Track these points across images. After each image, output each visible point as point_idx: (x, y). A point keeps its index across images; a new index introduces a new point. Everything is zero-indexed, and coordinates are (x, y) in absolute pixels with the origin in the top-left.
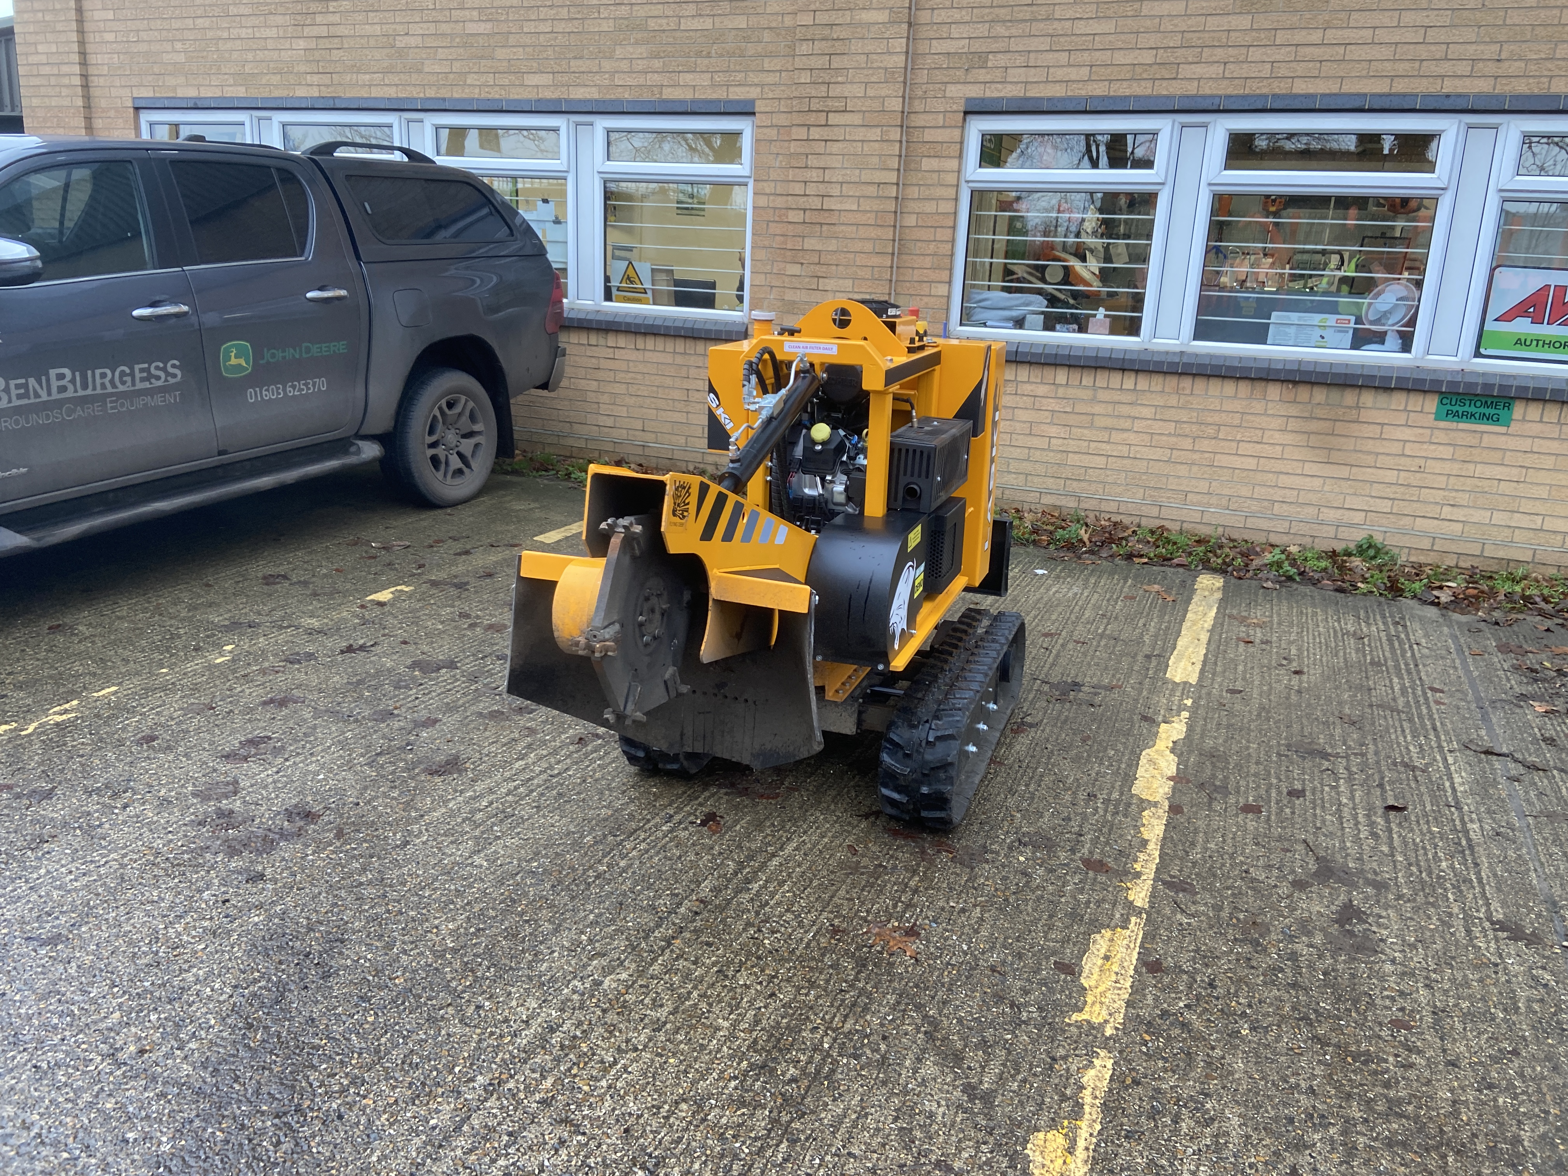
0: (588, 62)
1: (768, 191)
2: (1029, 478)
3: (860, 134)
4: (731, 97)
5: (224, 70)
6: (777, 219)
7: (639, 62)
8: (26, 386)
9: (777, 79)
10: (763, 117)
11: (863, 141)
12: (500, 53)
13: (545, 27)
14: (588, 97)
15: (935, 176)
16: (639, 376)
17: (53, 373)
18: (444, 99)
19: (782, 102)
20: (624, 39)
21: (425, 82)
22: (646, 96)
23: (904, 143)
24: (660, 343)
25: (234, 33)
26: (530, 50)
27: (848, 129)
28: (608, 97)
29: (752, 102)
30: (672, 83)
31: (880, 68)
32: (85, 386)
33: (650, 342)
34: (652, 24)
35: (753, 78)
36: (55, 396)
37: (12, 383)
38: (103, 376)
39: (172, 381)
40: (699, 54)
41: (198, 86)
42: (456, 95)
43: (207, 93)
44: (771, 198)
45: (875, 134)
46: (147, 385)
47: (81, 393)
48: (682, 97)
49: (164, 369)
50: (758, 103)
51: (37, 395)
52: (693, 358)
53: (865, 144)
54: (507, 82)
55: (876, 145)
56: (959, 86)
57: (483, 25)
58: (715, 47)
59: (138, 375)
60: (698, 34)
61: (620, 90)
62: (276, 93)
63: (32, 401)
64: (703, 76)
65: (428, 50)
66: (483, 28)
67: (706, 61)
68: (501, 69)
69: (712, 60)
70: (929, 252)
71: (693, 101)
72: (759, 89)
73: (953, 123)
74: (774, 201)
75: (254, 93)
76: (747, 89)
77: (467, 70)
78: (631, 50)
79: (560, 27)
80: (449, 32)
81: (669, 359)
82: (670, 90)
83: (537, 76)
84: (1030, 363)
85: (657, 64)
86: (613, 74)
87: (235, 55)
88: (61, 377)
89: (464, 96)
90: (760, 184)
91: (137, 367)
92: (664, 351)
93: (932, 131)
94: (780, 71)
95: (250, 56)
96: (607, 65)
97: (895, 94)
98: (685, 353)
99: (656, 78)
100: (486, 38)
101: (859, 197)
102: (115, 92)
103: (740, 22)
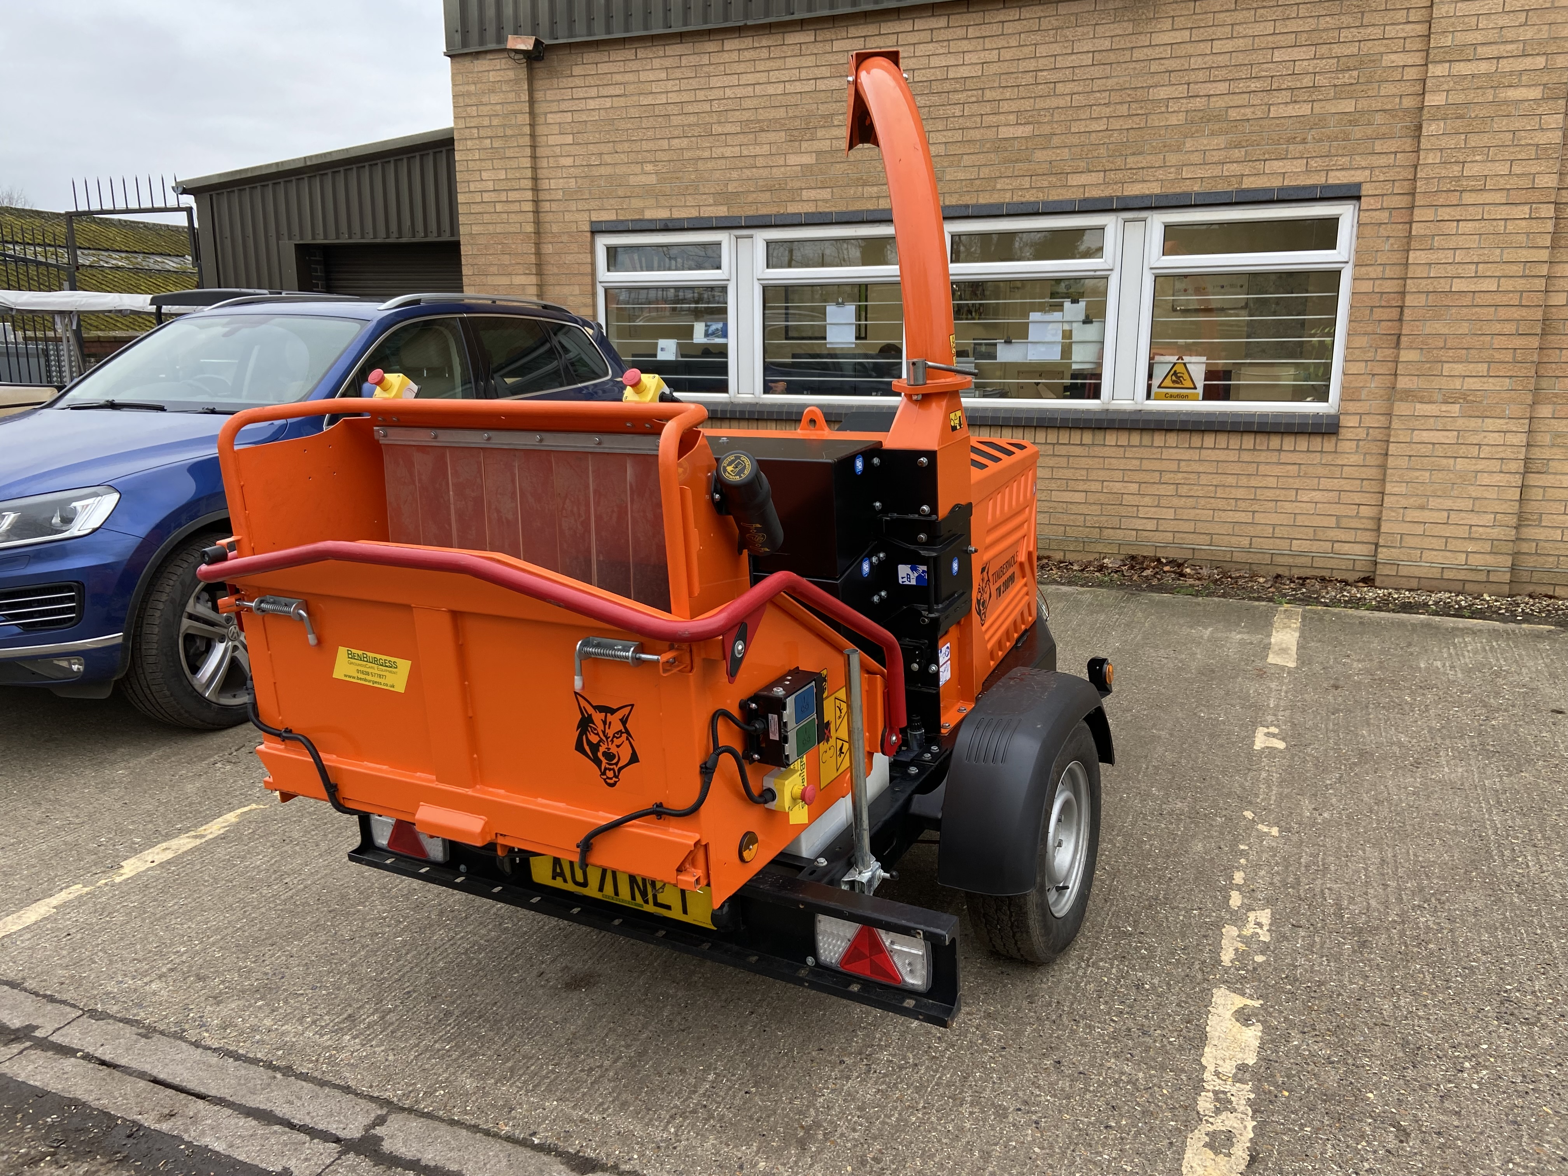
0: (1149, 158)
1: (1373, 277)
3: (1504, 212)
4: (1330, 181)
5: (702, 190)
6: (1384, 304)
7: (1214, 153)
9: (1391, 161)
10: (1372, 200)
11: (1506, 220)
12: (1039, 155)
14: (1147, 192)
16: (1192, 476)
18: (968, 206)
19: (1397, 184)
20: (1197, 131)
22: (1221, 187)
24: (1222, 440)
25: (717, 152)
26: (1078, 149)
27: (1486, 208)
28: (1172, 190)
29: (1359, 185)
30: (1255, 172)
31: (1530, 145)
33: (1209, 440)
34: (1233, 114)
35: (1359, 161)
40: (1291, 140)
41: (671, 208)
42: (982, 201)
43: (678, 214)
44: (1378, 282)
45: (1522, 211)
48: (1268, 185)
50: (1365, 186)
52: (1264, 454)
53: (1509, 223)
54: (1046, 183)
55: (1524, 223)
57: (1021, 128)
58: (1313, 132)
60: (1291, 121)
61: (1188, 183)
62: (764, 211)
64: (1295, 162)
65: (951, 158)
66: (1020, 131)
67: (1301, 147)
68: (1040, 171)
69: (1307, 146)
71: (1281, 189)
72: (1367, 172)
74: (1380, 286)
75: (736, 212)
76: (1353, 172)
77: (998, 174)
78: (1205, 142)
79: (1116, 124)
80: (979, 137)
81: (1233, 456)
82: (1252, 179)
83: (1084, 175)
85: (1237, 154)
86: (1180, 167)
87: (717, 175)
89: (992, 201)
90: (1364, 270)
92: (1227, 448)
94: (1396, 153)
95: (735, 175)
96: (1173, 159)
97: (1549, 170)
98: (1254, 449)
99: (1235, 168)
100: (1023, 141)
101: (1499, 277)
102: (568, 217)
103: (1348, 106)
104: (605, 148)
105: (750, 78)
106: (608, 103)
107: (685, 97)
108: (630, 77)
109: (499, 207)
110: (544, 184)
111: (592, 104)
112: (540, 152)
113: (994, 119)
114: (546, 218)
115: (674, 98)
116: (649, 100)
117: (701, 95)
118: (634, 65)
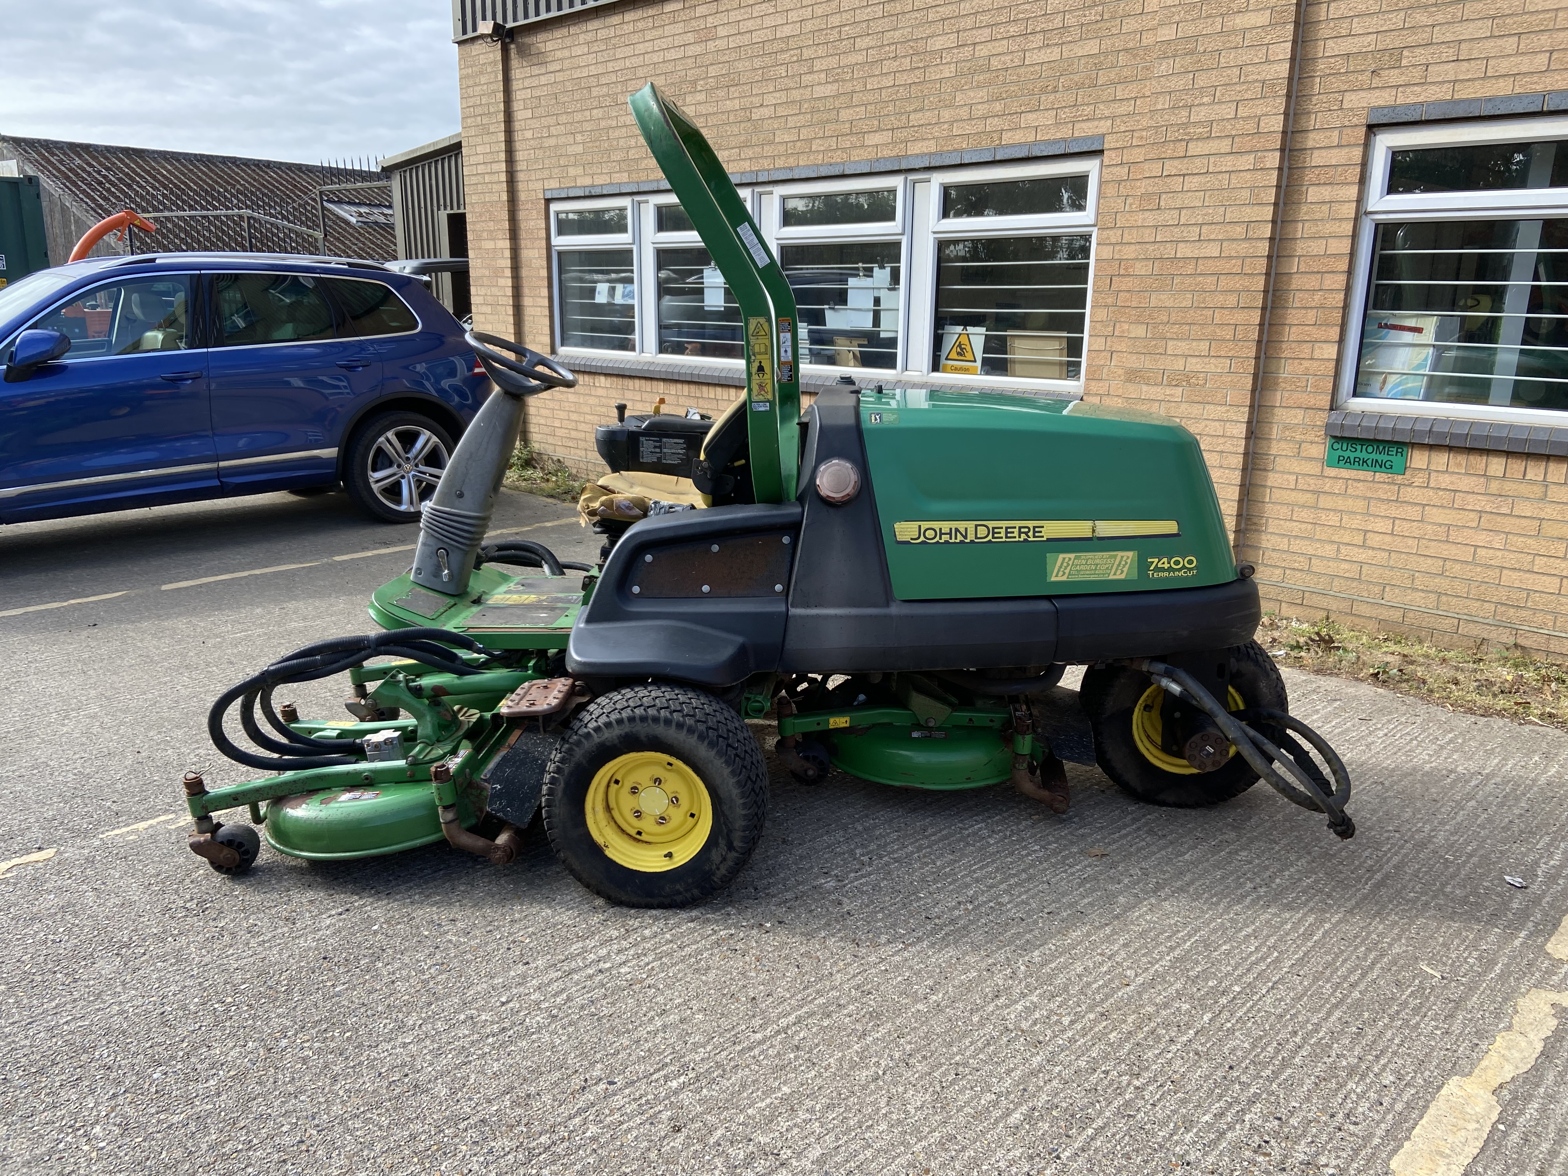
0: (928, 113)
1: (1113, 241)
2: (1444, 599)
3: (1228, 163)
4: (1077, 135)
6: (1123, 272)
7: (979, 107)
9: (1132, 108)
10: (1113, 154)
11: (1230, 172)
12: (845, 115)
13: (888, 82)
14: (926, 152)
15: (1325, 208)
18: (791, 169)
19: (1136, 135)
20: (966, 84)
21: (776, 153)
22: (985, 144)
23: (1286, 170)
26: (872, 107)
27: (1212, 159)
28: (946, 148)
29: (1102, 138)
30: (1013, 126)
31: (1257, 81)
34: (995, 63)
35: (1104, 110)
40: (1044, 90)
41: (593, 175)
42: (802, 164)
43: (599, 180)
44: (1117, 248)
45: (1246, 161)
48: (1022, 141)
50: (1108, 138)
53: (1233, 176)
54: (848, 144)
55: (1248, 176)
56: (1362, 94)
57: (829, 86)
58: (1062, 79)
60: (1044, 68)
61: (959, 140)
62: (651, 176)
64: (1046, 114)
65: (780, 120)
66: (829, 90)
67: (1052, 97)
68: (844, 131)
69: (1058, 95)
70: (1313, 305)
71: (1034, 146)
72: (1109, 123)
73: (1352, 141)
74: (1120, 251)
75: (634, 177)
76: (1096, 123)
77: (813, 136)
78: (972, 95)
79: (902, 79)
80: (798, 98)
82: (1010, 134)
83: (877, 134)
84: (1450, 448)
85: (998, 107)
86: (951, 123)
87: (622, 142)
89: (809, 164)
90: (1106, 234)
93: (1324, 153)
94: (1135, 99)
96: (946, 115)
97: (1274, 111)
99: (997, 123)
100: (831, 100)
101: (1222, 241)
102: (531, 186)
103: (1092, 47)
104: (552, 121)
105: (641, 48)
106: (551, 78)
107: (601, 69)
108: (566, 53)
109: (487, 179)
110: (517, 155)
111: (543, 80)
112: (515, 126)
113: (809, 77)
114: (518, 185)
115: (593, 70)
116: (577, 74)
117: (610, 66)
118: (568, 42)
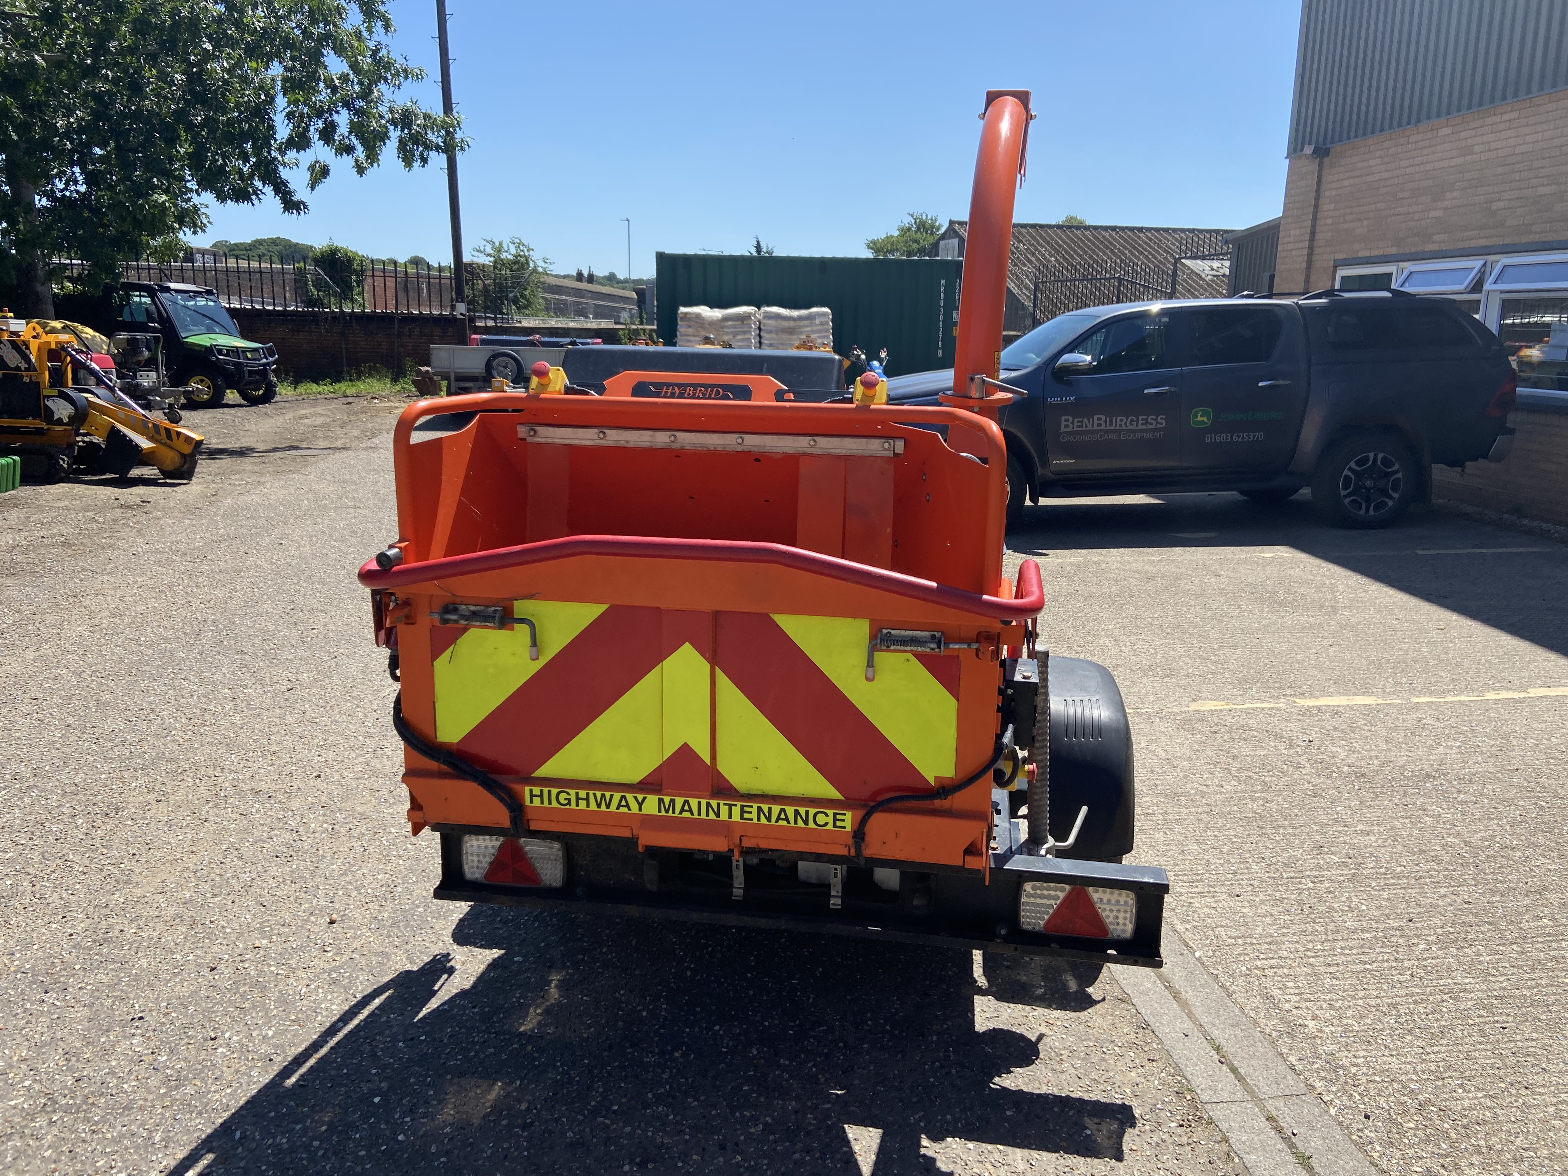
8: (1082, 422)
17: (1096, 417)
32: (1111, 425)
36: (1095, 428)
37: (1076, 420)
38: (1121, 420)
39: (1159, 426)
46: (1144, 427)
47: (1108, 427)
49: (1156, 420)
51: (1086, 426)
59: (1140, 422)
63: (1084, 429)
88: (1099, 419)
91: (1140, 418)
102: (1325, 257)
104: (1347, 211)
109: (1294, 253)
110: (1317, 236)
111: (1346, 183)
112: (1319, 215)
113: (1535, 182)
114: (1315, 258)
116: (1370, 179)
